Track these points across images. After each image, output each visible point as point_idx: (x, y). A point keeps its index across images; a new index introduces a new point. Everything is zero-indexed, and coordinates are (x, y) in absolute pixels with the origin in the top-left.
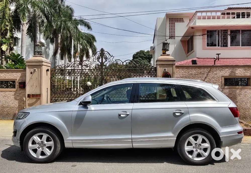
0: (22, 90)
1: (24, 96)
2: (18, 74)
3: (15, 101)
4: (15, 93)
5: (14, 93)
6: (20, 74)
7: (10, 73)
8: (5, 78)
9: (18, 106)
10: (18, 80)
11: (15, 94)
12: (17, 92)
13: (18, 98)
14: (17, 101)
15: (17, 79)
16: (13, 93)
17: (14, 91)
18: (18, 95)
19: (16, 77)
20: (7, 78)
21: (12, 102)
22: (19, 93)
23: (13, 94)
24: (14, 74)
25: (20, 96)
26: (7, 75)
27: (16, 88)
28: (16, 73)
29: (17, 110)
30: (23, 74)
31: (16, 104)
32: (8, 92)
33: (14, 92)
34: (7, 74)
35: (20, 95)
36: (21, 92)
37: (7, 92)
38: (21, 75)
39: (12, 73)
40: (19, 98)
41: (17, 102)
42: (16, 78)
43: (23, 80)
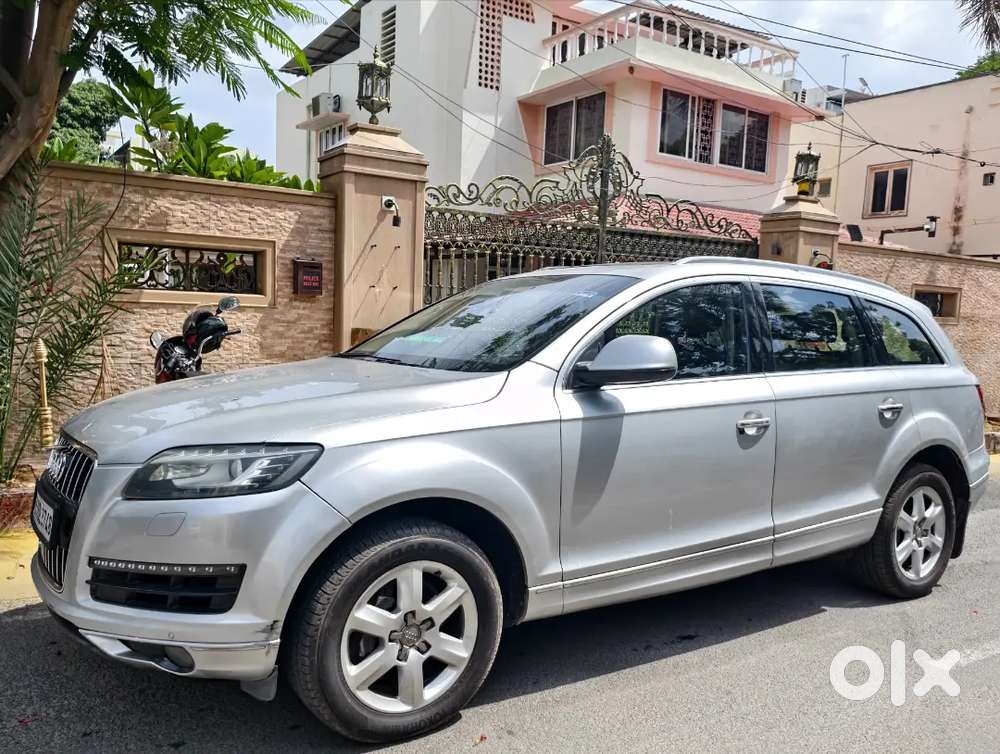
0: (303, 305)
1: (311, 335)
2: (279, 215)
3: (264, 361)
4: (261, 320)
5: (257, 320)
6: (292, 213)
7: (233, 203)
8: (201, 232)
10: (283, 251)
11: (262, 327)
12: (276, 316)
13: (278, 349)
15: (274, 242)
16: (251, 320)
17: (257, 309)
18: (281, 329)
19: (269, 233)
20: (218, 234)
22: (288, 322)
23: (254, 324)
24: (257, 210)
25: (288, 338)
26: (215, 213)
27: (269, 292)
28: (270, 207)
30: (307, 219)
33: (259, 315)
34: (214, 208)
35: (290, 334)
36: (292, 315)
38: (298, 222)
39: (249, 205)
40: (284, 348)
42: (267, 238)
43: (309, 251)
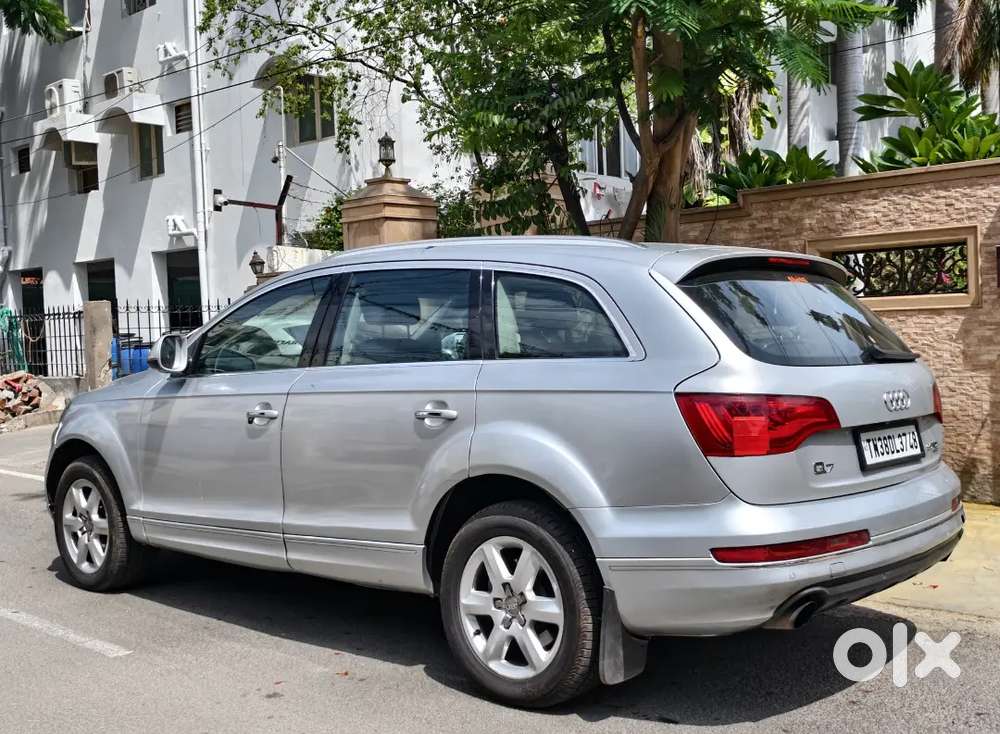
2: (981, 193)
3: (968, 374)
4: (964, 323)
5: (958, 324)
7: (928, 191)
8: (894, 231)
9: (986, 406)
10: (987, 236)
11: (965, 332)
12: (982, 318)
13: (985, 358)
14: (983, 379)
15: (975, 227)
16: (951, 324)
17: (957, 310)
18: (988, 333)
19: (970, 218)
20: (912, 229)
21: (952, 385)
23: (955, 329)
24: (953, 193)
26: (909, 205)
27: (972, 288)
28: (970, 186)
29: (986, 434)
31: (973, 398)
32: (922, 318)
33: (961, 318)
34: (907, 201)
37: (915, 319)
39: (943, 189)
40: (993, 357)
41: (984, 385)
42: (967, 223)
